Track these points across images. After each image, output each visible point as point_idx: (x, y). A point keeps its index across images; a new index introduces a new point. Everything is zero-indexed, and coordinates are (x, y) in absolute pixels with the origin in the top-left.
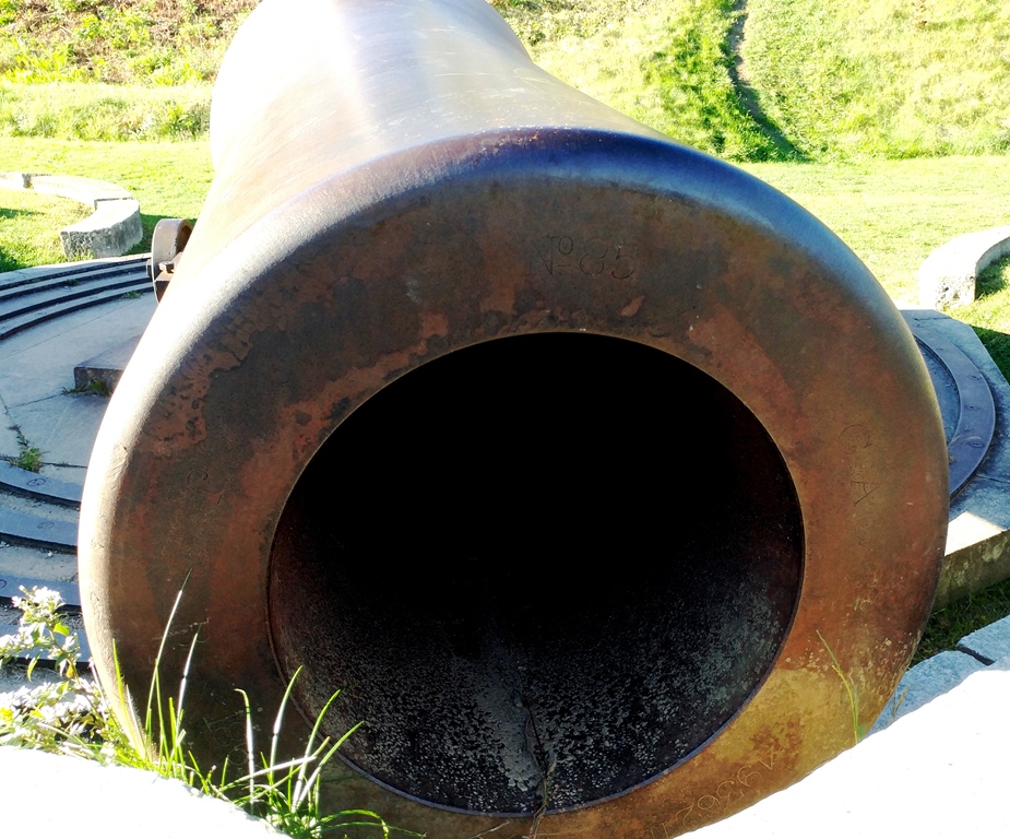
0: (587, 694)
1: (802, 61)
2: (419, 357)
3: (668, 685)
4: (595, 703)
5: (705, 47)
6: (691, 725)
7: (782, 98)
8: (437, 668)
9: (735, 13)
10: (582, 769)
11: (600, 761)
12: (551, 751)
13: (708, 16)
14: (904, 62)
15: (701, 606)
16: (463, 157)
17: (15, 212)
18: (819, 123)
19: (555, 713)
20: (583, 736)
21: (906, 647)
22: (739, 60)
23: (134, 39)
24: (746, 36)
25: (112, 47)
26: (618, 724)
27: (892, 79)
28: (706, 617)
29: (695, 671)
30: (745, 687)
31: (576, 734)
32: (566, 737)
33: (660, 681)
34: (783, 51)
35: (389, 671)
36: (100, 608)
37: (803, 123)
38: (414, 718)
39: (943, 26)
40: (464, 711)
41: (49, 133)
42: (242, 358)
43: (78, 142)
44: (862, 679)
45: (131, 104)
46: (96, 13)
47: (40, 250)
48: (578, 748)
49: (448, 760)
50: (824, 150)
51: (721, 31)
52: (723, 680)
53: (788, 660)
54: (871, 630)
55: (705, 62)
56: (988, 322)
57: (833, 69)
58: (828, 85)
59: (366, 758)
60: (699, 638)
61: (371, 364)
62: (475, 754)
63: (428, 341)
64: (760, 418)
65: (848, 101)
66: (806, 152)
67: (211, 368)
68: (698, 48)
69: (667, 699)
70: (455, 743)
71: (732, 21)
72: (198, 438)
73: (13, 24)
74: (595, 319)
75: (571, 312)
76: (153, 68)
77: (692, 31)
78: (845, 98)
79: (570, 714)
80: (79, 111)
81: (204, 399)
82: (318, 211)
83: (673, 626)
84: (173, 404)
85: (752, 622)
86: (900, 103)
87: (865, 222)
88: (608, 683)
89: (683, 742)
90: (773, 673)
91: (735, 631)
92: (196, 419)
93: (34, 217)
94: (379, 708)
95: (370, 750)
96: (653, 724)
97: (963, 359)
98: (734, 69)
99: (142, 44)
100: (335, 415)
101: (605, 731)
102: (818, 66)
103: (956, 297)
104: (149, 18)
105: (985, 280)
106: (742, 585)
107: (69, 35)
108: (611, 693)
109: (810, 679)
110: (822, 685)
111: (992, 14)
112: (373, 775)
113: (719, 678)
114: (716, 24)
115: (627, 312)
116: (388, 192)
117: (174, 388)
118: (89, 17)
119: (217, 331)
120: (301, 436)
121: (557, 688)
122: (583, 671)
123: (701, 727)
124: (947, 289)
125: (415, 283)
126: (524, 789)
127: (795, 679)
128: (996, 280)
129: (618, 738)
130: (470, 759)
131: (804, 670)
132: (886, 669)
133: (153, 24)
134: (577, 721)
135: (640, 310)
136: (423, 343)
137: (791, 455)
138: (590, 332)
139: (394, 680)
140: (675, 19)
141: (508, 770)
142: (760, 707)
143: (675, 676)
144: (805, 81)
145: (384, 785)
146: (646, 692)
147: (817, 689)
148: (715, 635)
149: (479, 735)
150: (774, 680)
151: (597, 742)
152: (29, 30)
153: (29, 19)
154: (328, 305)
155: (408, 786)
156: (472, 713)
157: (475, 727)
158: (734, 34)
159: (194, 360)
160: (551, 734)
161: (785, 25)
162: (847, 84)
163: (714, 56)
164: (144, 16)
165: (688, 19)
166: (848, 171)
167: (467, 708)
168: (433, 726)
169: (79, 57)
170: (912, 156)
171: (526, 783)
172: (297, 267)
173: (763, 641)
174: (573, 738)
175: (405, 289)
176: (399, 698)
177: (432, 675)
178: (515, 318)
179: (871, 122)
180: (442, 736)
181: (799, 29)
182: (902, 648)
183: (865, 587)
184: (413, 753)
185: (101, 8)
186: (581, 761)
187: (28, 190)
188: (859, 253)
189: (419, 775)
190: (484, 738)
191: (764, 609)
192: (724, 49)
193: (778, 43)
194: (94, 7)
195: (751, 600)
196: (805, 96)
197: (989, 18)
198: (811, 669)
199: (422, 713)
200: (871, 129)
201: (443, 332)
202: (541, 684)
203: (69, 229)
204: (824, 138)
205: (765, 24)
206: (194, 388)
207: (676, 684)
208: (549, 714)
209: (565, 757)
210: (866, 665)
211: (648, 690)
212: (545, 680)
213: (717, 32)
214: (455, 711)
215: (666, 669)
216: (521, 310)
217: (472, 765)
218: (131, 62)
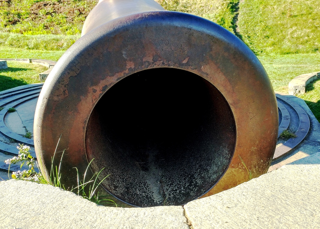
0: (178, 180)
1: (255, 26)
2: (126, 74)
3: (200, 176)
4: (180, 182)
5: (226, 22)
6: (206, 185)
7: (249, 37)
8: (136, 173)
9: (235, 13)
10: (175, 198)
11: (180, 196)
12: (167, 194)
13: (227, 14)
14: (285, 26)
15: (210, 155)
16: (138, 18)
17: (27, 69)
18: (260, 44)
19: (169, 185)
20: (176, 190)
21: (267, 162)
22: (236, 26)
23: (62, 22)
24: (238, 19)
25: (56, 24)
26: (186, 186)
27: (282, 31)
28: (211, 157)
29: (208, 171)
30: (221, 174)
31: (174, 189)
32: (171, 190)
33: (198, 175)
34: (249, 24)
35: (122, 172)
36: (39, 144)
37: (256, 44)
38: (129, 184)
39: (296, 16)
40: (143, 184)
41: (37, 48)
42: (78, 73)
43: (45, 51)
44: (255, 171)
45: (60, 40)
46: (51, 15)
47: (33, 80)
48: (174, 193)
49: (138, 195)
50: (261, 52)
51: (231, 18)
52: (215, 173)
53: (233, 165)
54: (256, 157)
55: (227, 27)
56: (309, 99)
57: (264, 29)
58: (263, 33)
59: (114, 192)
60: (209, 163)
61: (113, 76)
62: (145, 194)
63: (129, 69)
64: (223, 93)
65: (269, 38)
66: (256, 53)
67: (69, 76)
68: (224, 23)
69: (200, 179)
70: (140, 191)
71: (234, 15)
72: (66, 96)
73: (28, 19)
74: (175, 64)
75: (169, 62)
76: (67, 30)
77: (223, 18)
78: (268, 37)
79: (173, 185)
80: (45, 42)
81: (68, 85)
82: (98, 33)
83: (202, 161)
84: (59, 86)
85: (223, 156)
86: (285, 38)
87: (273, 72)
88: (184, 177)
89: (203, 190)
90: (228, 169)
91: (219, 159)
92: (65, 90)
93: (32, 71)
94: (118, 181)
95: (114, 190)
96: (195, 186)
97: (301, 109)
98: (235, 29)
99: (64, 23)
100: (103, 90)
101: (182, 189)
102: (260, 28)
103: (299, 92)
104: (66, 16)
105: (308, 87)
106: (221, 147)
107: (44, 21)
108: (185, 179)
109: (239, 171)
110: (243, 173)
111: (311, 12)
112: (115, 196)
113: (214, 172)
114: (230, 16)
115: (184, 62)
116: (117, 27)
117: (59, 81)
118: (49, 16)
119: (71, 66)
120: (94, 96)
121: (170, 179)
122: (177, 174)
123: (209, 185)
124: (297, 90)
125: (125, 53)
126: (159, 203)
127: (235, 171)
128: (312, 87)
129: (186, 190)
130: (144, 195)
131: (238, 168)
132: (261, 169)
133: (67, 18)
134: (175, 186)
135: (188, 61)
136: (127, 70)
137: (232, 104)
138: (174, 68)
139: (123, 175)
140: (217, 15)
141: (154, 198)
142: (225, 179)
143: (202, 173)
144: (256, 32)
145: (118, 199)
146: (194, 178)
147: (242, 174)
148: (214, 161)
149: (147, 190)
150: (229, 171)
151: (180, 191)
152: (33, 20)
153: (33, 17)
154: (101, 59)
155: (125, 199)
156: (145, 184)
157: (146, 188)
158: (235, 19)
159: (65, 73)
160: (167, 190)
161: (250, 16)
162: (268, 33)
163: (229, 25)
164: (64, 15)
165: (221, 15)
166: (269, 58)
167: (144, 183)
168: (134, 187)
169: (46, 27)
170: (287, 54)
171: (159, 201)
172: (92, 48)
173: (226, 160)
174: (173, 190)
175: (122, 54)
176: (124, 179)
177: (135, 175)
178: (153, 63)
179: (275, 44)
180: (136, 189)
181: (254, 17)
182: (266, 163)
183: (254, 144)
184: (128, 192)
185: (53, 14)
186: (175, 196)
187: (30, 63)
188: (271, 81)
189: (128, 198)
190: (148, 190)
191: (226, 152)
192: (232, 23)
193: (248, 21)
194: (51, 13)
195: (223, 150)
196: (256, 37)
197: (310, 14)
198: (239, 168)
199: (131, 183)
200: (275, 46)
201: (133, 67)
202: (165, 178)
203: (42, 73)
204: (261, 48)
205: (244, 16)
206: (65, 81)
207: (203, 175)
208: (167, 185)
209: (171, 195)
210: (256, 167)
211: (195, 177)
212: (167, 177)
213: (230, 18)
214: (140, 184)
215: (200, 172)
216: (154, 61)
217: (144, 197)
218: (61, 28)
